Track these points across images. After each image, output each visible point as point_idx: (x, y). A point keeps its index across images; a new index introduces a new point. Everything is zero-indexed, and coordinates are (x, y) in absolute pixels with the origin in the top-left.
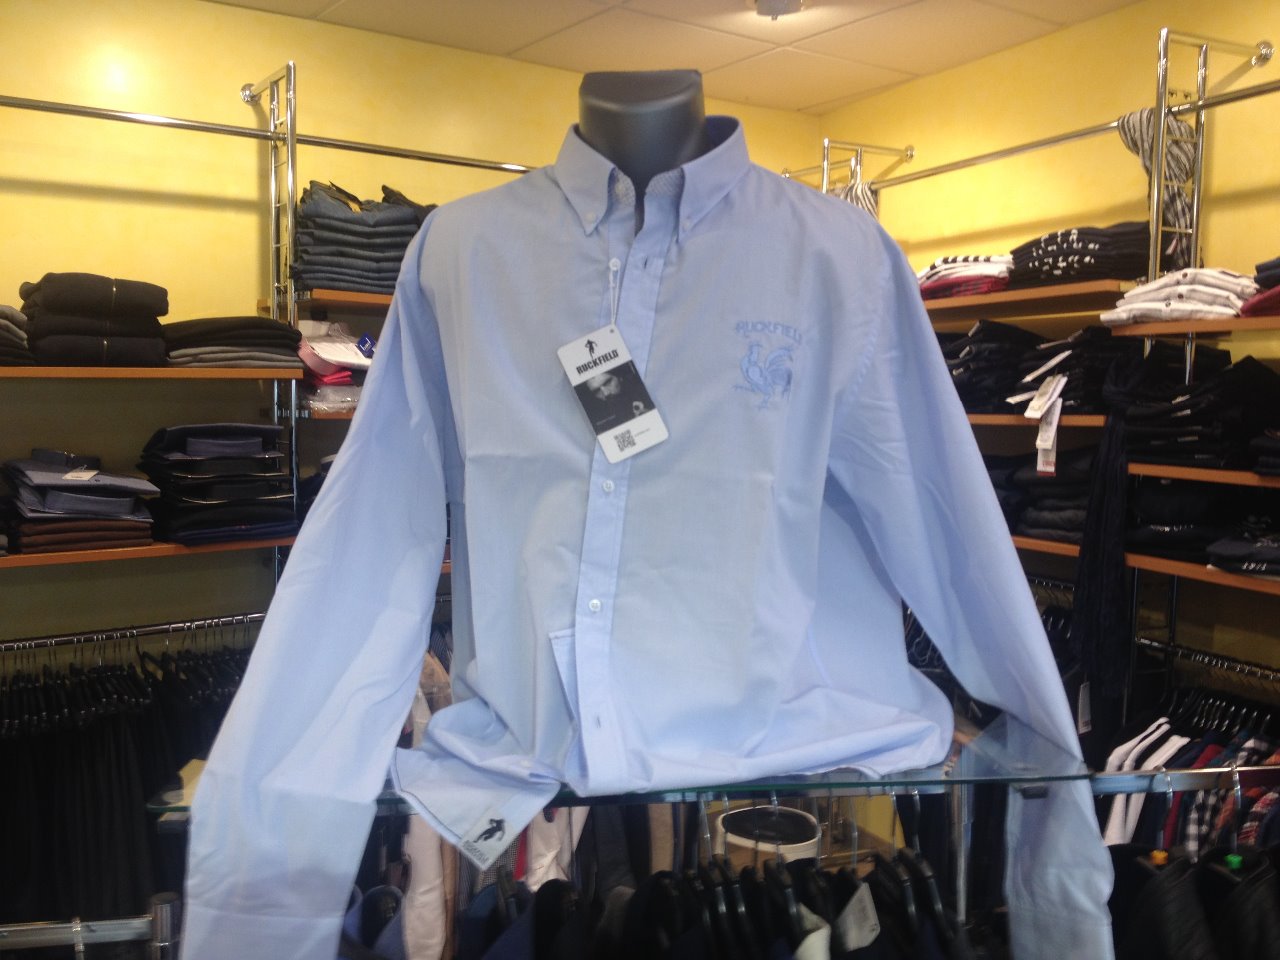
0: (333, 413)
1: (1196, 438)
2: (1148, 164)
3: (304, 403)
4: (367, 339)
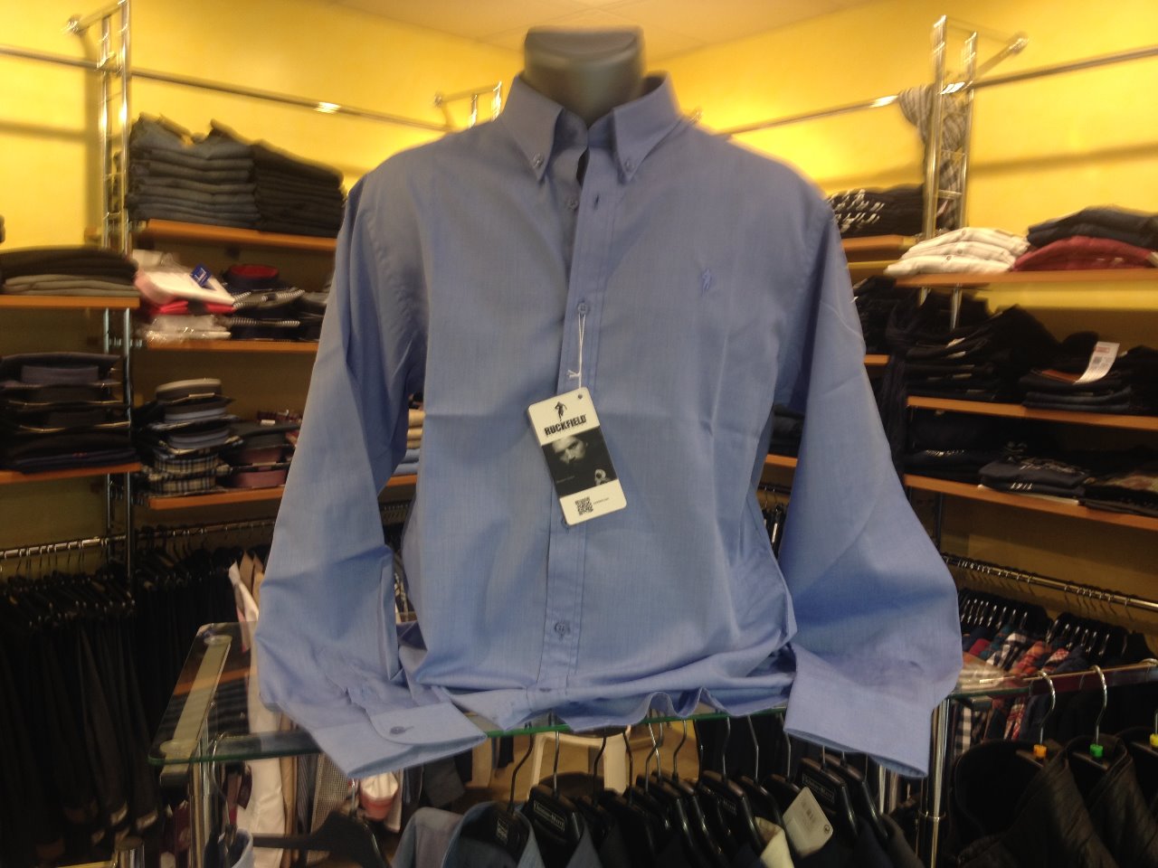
0: (171, 344)
1: (969, 375)
2: (925, 133)
3: (138, 332)
4: (202, 270)
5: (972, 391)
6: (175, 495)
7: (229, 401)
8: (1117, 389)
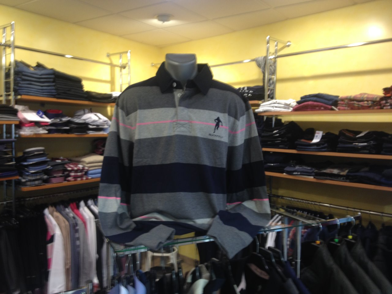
0: (29, 136)
1: (280, 141)
2: (263, 70)
3: (17, 132)
4: (41, 112)
5: (281, 146)
6: (30, 186)
7: (48, 154)
8: (323, 144)
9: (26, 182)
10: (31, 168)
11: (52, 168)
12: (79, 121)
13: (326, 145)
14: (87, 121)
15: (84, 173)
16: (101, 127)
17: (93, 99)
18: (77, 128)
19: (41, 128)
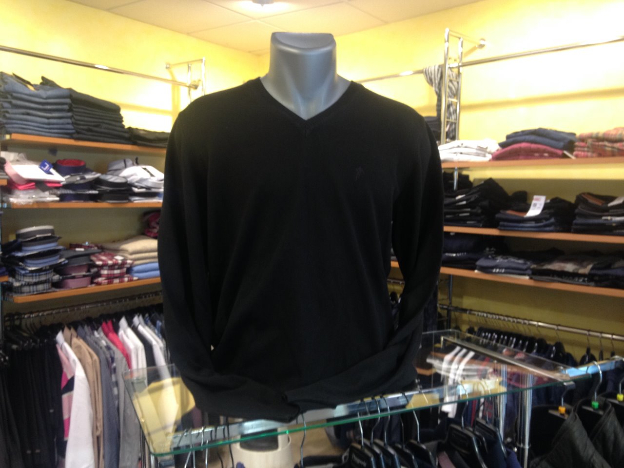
0: (25, 205)
1: (468, 214)
2: (437, 90)
4: (46, 164)
5: (471, 222)
6: (28, 294)
7: (59, 238)
8: (547, 219)
9: (22, 286)
10: (29, 261)
11: (66, 262)
12: (116, 179)
13: (552, 220)
14: (129, 179)
15: (125, 270)
16: (153, 190)
17: (139, 142)
18: (111, 192)
19: (47, 193)
